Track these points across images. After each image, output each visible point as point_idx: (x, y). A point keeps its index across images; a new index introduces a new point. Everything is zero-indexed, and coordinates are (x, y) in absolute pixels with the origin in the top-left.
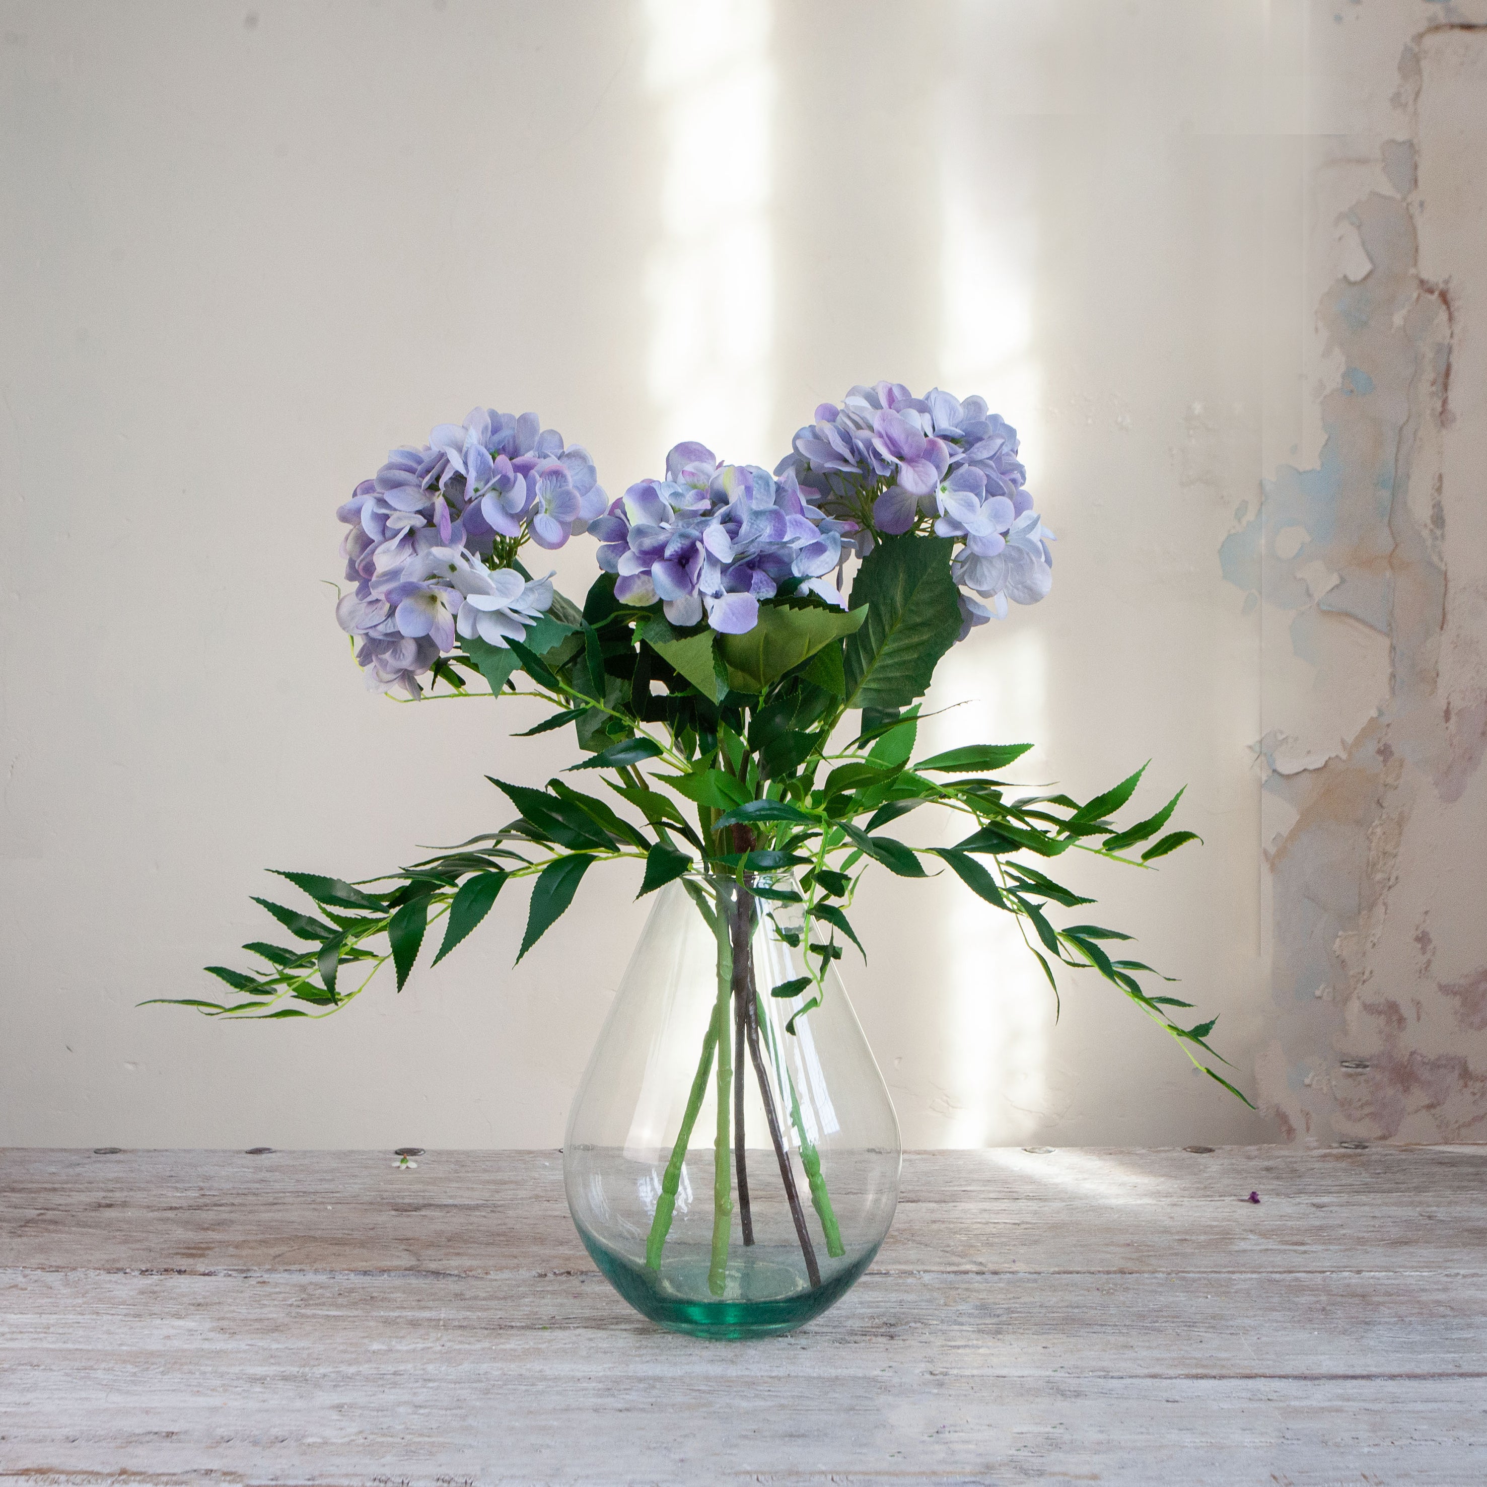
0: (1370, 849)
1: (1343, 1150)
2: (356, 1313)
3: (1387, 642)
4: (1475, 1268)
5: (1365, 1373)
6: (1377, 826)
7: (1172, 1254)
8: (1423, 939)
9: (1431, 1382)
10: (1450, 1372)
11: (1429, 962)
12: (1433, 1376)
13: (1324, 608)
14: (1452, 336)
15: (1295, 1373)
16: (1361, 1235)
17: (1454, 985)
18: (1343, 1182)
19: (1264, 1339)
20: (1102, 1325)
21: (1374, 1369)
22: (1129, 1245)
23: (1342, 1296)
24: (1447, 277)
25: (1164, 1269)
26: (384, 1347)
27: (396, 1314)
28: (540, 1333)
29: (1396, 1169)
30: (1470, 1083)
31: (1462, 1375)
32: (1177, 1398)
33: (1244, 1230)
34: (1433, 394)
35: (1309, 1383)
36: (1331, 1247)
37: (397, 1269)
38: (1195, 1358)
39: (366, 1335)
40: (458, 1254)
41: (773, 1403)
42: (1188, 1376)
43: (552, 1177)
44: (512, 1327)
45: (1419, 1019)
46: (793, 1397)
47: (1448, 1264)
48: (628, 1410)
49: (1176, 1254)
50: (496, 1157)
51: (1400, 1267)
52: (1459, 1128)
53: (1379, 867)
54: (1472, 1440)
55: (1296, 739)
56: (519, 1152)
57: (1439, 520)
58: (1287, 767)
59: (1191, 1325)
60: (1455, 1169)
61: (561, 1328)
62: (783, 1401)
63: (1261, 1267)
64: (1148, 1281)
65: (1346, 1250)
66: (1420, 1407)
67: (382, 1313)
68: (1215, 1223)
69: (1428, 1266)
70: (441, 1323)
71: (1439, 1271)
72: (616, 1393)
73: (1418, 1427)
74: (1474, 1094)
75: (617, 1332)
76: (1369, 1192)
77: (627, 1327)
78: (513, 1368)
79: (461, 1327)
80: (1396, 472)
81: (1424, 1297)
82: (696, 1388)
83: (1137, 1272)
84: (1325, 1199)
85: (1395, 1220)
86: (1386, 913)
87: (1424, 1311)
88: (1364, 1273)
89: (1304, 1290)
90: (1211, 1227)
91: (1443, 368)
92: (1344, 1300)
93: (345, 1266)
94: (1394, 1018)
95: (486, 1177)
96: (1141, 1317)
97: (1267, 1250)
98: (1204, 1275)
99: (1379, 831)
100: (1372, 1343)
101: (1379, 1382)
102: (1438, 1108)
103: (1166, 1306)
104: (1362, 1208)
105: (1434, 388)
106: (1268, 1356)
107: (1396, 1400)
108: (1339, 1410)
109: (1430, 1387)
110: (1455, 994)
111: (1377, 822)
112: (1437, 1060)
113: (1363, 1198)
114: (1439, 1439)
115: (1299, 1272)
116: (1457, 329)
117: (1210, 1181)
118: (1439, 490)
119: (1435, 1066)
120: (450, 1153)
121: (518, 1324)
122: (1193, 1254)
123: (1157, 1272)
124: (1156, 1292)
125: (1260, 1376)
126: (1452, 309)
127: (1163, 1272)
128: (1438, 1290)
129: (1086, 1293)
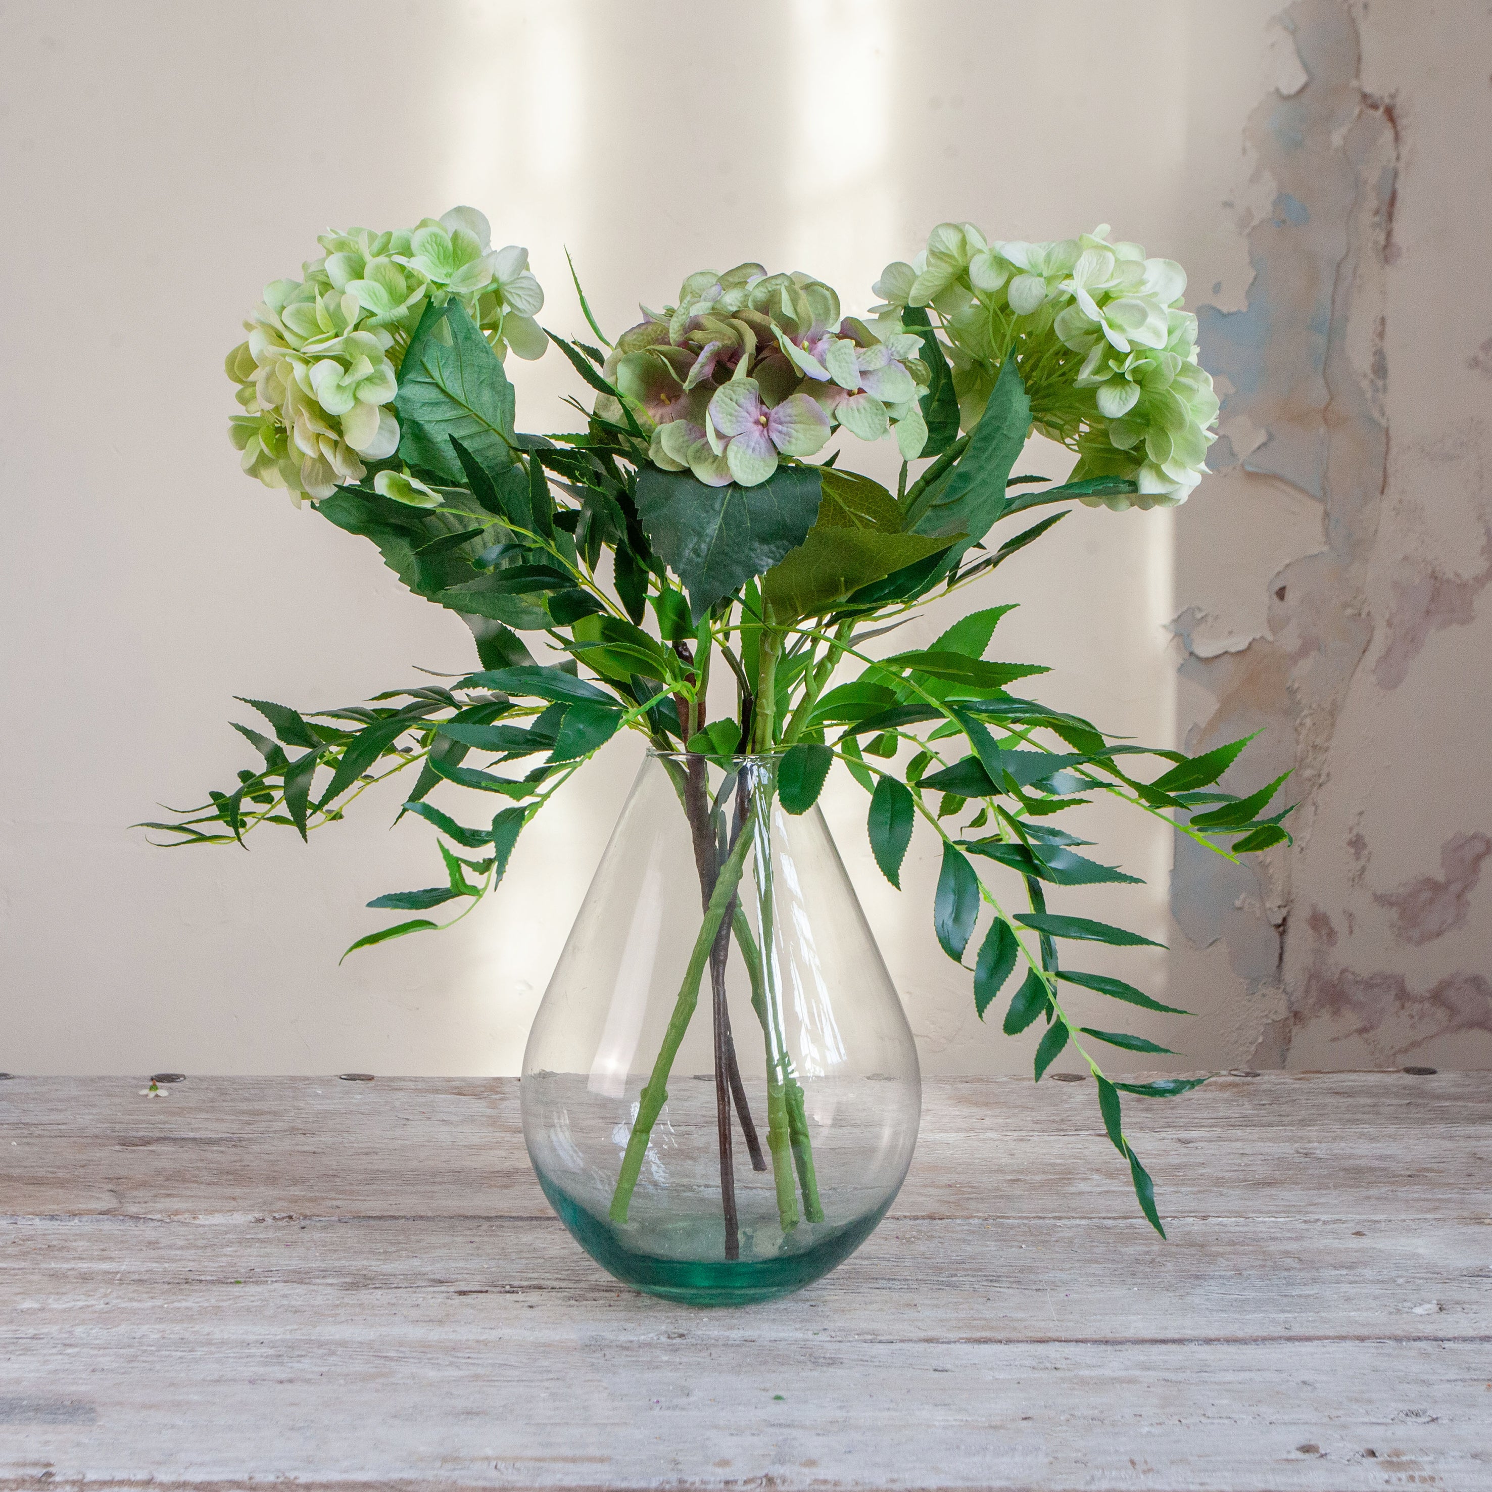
0: (1298, 742)
1: (1231, 1078)
2: (23, 1264)
3: (1318, 509)
4: (1339, 1213)
5: (1176, 1336)
6: (1306, 716)
7: (996, 1197)
8: (1358, 843)
9: (1254, 1347)
10: (1276, 1335)
11: (1363, 869)
12: (1255, 1340)
13: (1249, 468)
14: (1398, 158)
15: (1096, 1337)
16: (1221, 1175)
17: (1391, 896)
18: (1221, 1114)
19: (1074, 1296)
20: (889, 1279)
21: (1189, 1332)
22: (950, 1186)
23: (1177, 1245)
24: (1393, 91)
25: (980, 1214)
26: (36, 1306)
27: (69, 1266)
28: (230, 1288)
29: (1284, 1100)
30: (1407, 1004)
31: (1289, 1339)
32: (948, 1366)
33: (1092, 1170)
34: (1375, 226)
35: (1109, 1348)
36: (1183, 1189)
37: (89, 1212)
38: (985, 1319)
39: (21, 1290)
40: (169, 1195)
41: (467, 1373)
42: (969, 1341)
43: (319, 1107)
44: (201, 1281)
45: (1351, 932)
46: (493, 1365)
47: (1311, 1209)
48: (291, 1381)
49: (1001, 1197)
50: (262, 1086)
51: (1253, 1212)
52: (1394, 1055)
53: (1308, 761)
54: (1273, 1418)
55: (1216, 618)
56: (293, 1079)
57: (1380, 369)
58: (1206, 649)
59: (994, 1279)
60: (1350, 1100)
61: (257, 1282)
62: (480, 1371)
63: (1092, 1212)
64: (958, 1228)
65: (1199, 1192)
66: (1230, 1377)
67: (53, 1265)
68: (1059, 1161)
69: (1288, 1211)
70: (118, 1276)
71: (1298, 1217)
72: (286, 1360)
73: (1216, 1402)
74: (1412, 1017)
75: (320, 1287)
76: (1246, 1126)
77: (334, 1281)
78: (177, 1330)
79: (140, 1280)
80: (1333, 312)
81: (1273, 1247)
82: (384, 1354)
83: (949, 1218)
84: (1194, 1134)
85: (1267, 1157)
86: (1315, 814)
87: (1269, 1263)
88: (1210, 1219)
89: (1136, 1239)
90: (1053, 1165)
91: (1387, 197)
92: (1179, 1249)
93: (30, 1210)
94: (1324, 932)
95: (244, 1106)
96: (938, 1270)
97: (1107, 1192)
98: (1025, 1221)
99: (1308, 722)
100: (1197, 1300)
101: (1193, 1347)
102: (1372, 1033)
103: (971, 1257)
104: (1234, 1144)
105: (1377, 219)
106: (1071, 1317)
107: (1204, 1369)
108: (1131, 1381)
109: (1251, 1353)
110: (1392, 904)
111: (1306, 712)
112: (1371, 978)
113: (1239, 1133)
114: (1236, 1416)
115: (1136, 1217)
116: (1404, 151)
117: (1069, 1113)
118: (1381, 335)
119: (1369, 985)
120: (214, 1079)
121: (208, 1278)
122: (1021, 1196)
123: (972, 1217)
124: (964, 1241)
125: (1054, 1341)
126: (1399, 128)
127: (979, 1218)
128: (1291, 1238)
129: (882, 1242)
